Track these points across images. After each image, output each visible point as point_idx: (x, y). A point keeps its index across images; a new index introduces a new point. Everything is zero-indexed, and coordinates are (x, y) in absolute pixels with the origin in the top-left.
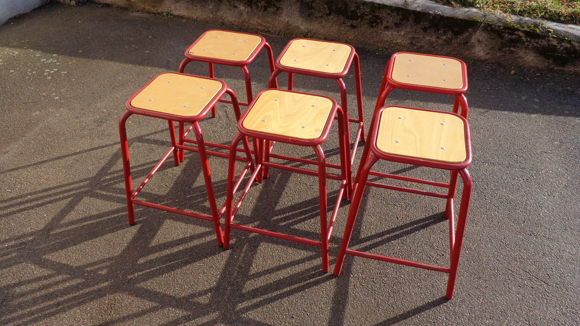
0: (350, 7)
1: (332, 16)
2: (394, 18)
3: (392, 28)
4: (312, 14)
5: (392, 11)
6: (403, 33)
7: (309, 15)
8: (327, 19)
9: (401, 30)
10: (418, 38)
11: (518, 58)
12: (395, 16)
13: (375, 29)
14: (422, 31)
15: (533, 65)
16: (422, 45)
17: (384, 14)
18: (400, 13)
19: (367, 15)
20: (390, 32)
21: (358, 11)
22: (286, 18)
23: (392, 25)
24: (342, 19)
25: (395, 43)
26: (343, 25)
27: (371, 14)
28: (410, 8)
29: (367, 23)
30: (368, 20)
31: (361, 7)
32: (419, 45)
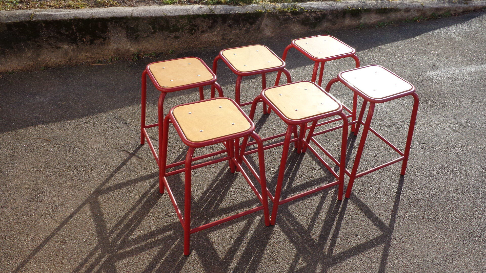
0: (171, 23)
1: (157, 34)
2: (206, 23)
3: (207, 31)
4: (139, 36)
5: (205, 18)
6: (216, 32)
7: (136, 38)
8: (153, 37)
9: (214, 31)
10: (227, 34)
11: (290, 30)
12: (207, 22)
13: (194, 35)
14: (229, 28)
15: (299, 33)
16: (231, 38)
17: (199, 22)
18: (211, 18)
19: (186, 26)
20: (206, 35)
21: (178, 24)
22: (115, 45)
23: (207, 28)
24: (166, 33)
25: (211, 42)
26: (168, 39)
27: (189, 24)
28: (216, 13)
29: (188, 32)
30: (187, 29)
31: (180, 20)
32: (229, 38)
